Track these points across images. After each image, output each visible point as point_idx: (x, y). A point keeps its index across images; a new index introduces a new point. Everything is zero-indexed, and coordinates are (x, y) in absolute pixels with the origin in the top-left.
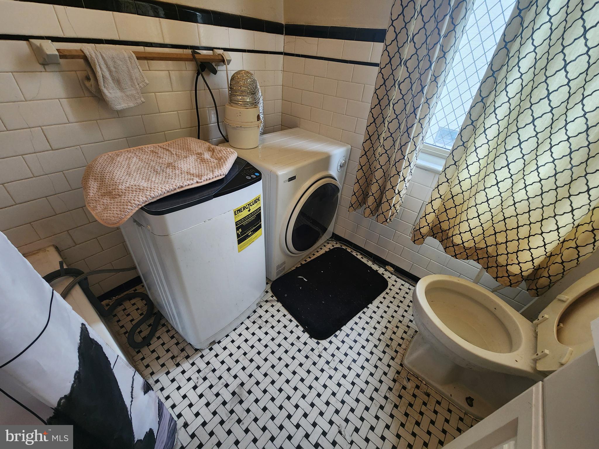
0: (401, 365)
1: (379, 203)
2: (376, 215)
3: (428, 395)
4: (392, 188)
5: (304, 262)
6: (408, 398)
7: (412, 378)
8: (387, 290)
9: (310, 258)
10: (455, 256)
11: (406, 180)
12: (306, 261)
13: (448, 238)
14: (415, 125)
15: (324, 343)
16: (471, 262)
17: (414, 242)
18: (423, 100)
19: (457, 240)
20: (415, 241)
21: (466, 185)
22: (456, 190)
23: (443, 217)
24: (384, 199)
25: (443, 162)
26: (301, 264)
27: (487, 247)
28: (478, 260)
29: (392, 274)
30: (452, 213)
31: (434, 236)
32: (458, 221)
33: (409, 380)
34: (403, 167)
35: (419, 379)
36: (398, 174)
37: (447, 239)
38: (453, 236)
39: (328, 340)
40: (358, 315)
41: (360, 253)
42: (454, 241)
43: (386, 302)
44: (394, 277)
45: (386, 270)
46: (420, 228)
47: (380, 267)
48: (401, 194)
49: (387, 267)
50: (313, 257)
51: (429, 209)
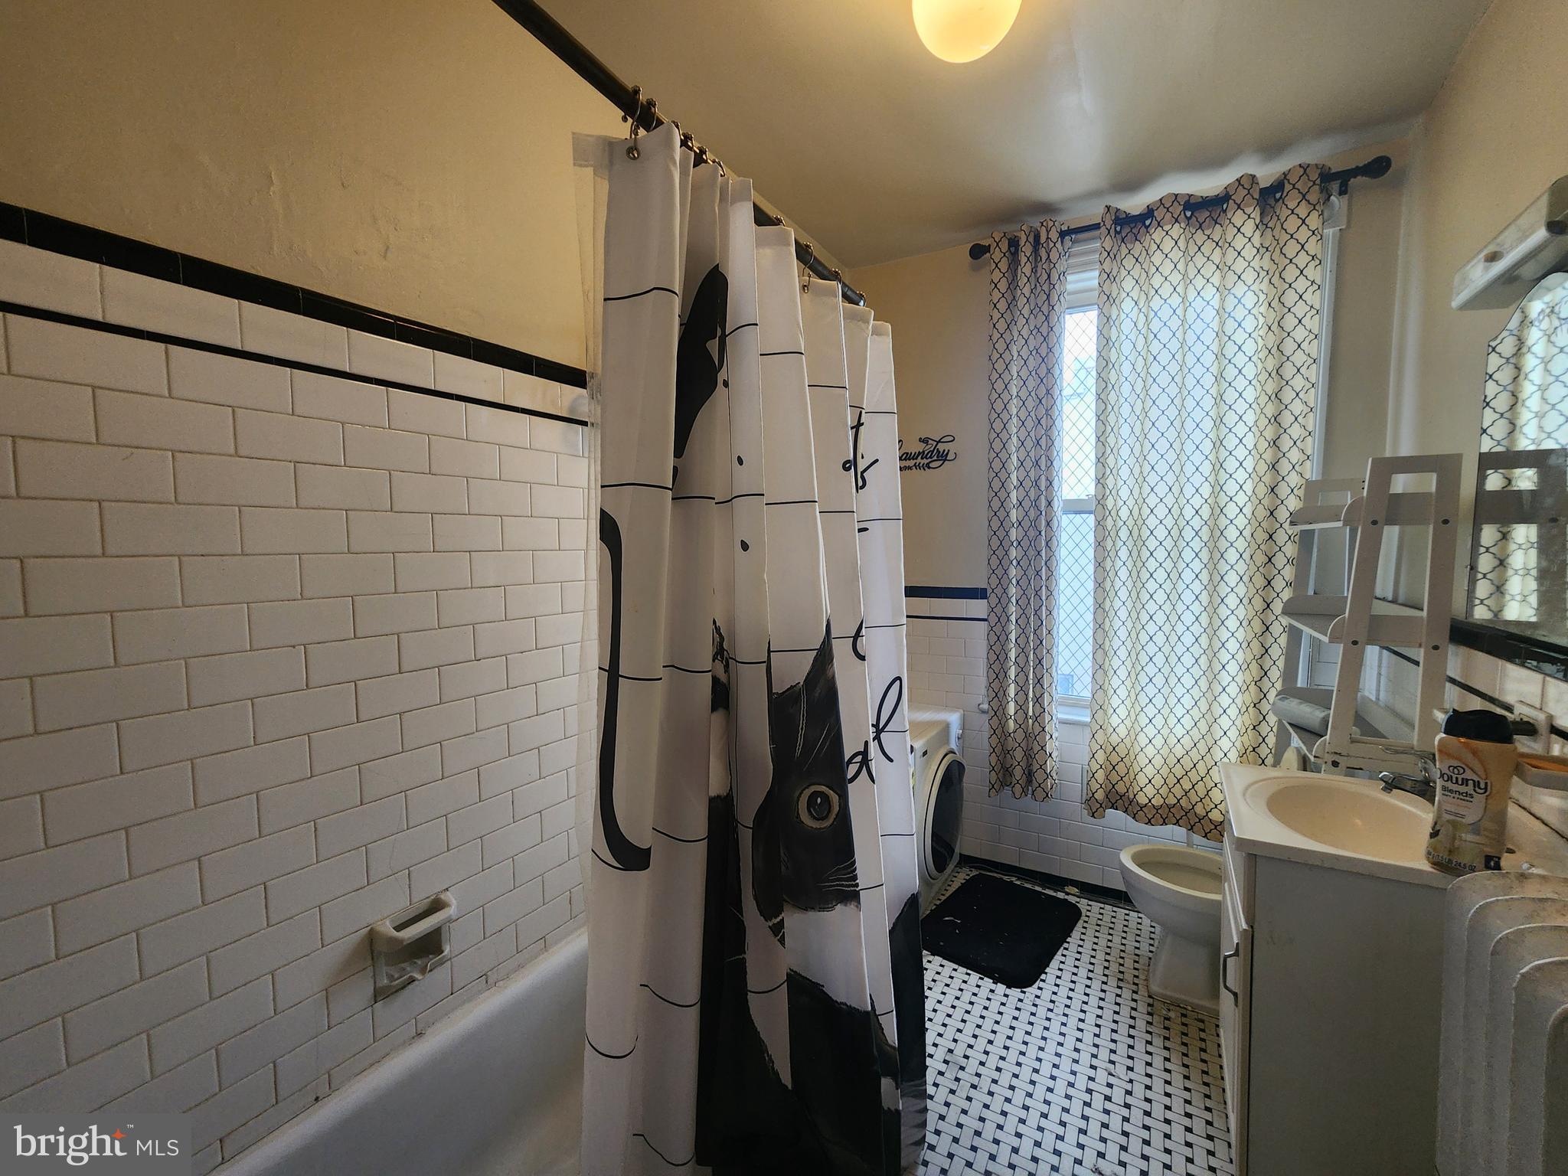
0: (1150, 997)
1: (1029, 775)
2: (1030, 792)
3: (1202, 1021)
4: (1042, 749)
5: (938, 902)
6: (1176, 1028)
7: (1171, 1007)
8: (1084, 918)
9: (943, 895)
10: (1149, 822)
11: (1053, 737)
12: (940, 900)
13: (1131, 802)
14: (1045, 676)
15: (1032, 990)
16: (1170, 827)
17: (1093, 816)
18: (1045, 651)
19: (1142, 799)
20: (1093, 814)
21: (1122, 731)
22: (1115, 740)
23: (1114, 778)
24: (1036, 766)
25: (1088, 712)
26: (935, 905)
27: (1179, 801)
28: (1177, 823)
29: (1078, 897)
30: (1121, 769)
31: (1114, 807)
32: (1132, 777)
33: (1169, 1010)
34: (1047, 722)
35: (1182, 1005)
36: (1043, 730)
37: (1130, 804)
38: (1135, 796)
39: (1036, 986)
40: (1059, 953)
41: (1016, 877)
42: (1139, 802)
43: (1090, 932)
44: (1084, 901)
45: (1068, 894)
46: (1093, 794)
47: (1056, 891)
48: (1053, 755)
49: (1067, 889)
50: (948, 894)
51: (1095, 767)
